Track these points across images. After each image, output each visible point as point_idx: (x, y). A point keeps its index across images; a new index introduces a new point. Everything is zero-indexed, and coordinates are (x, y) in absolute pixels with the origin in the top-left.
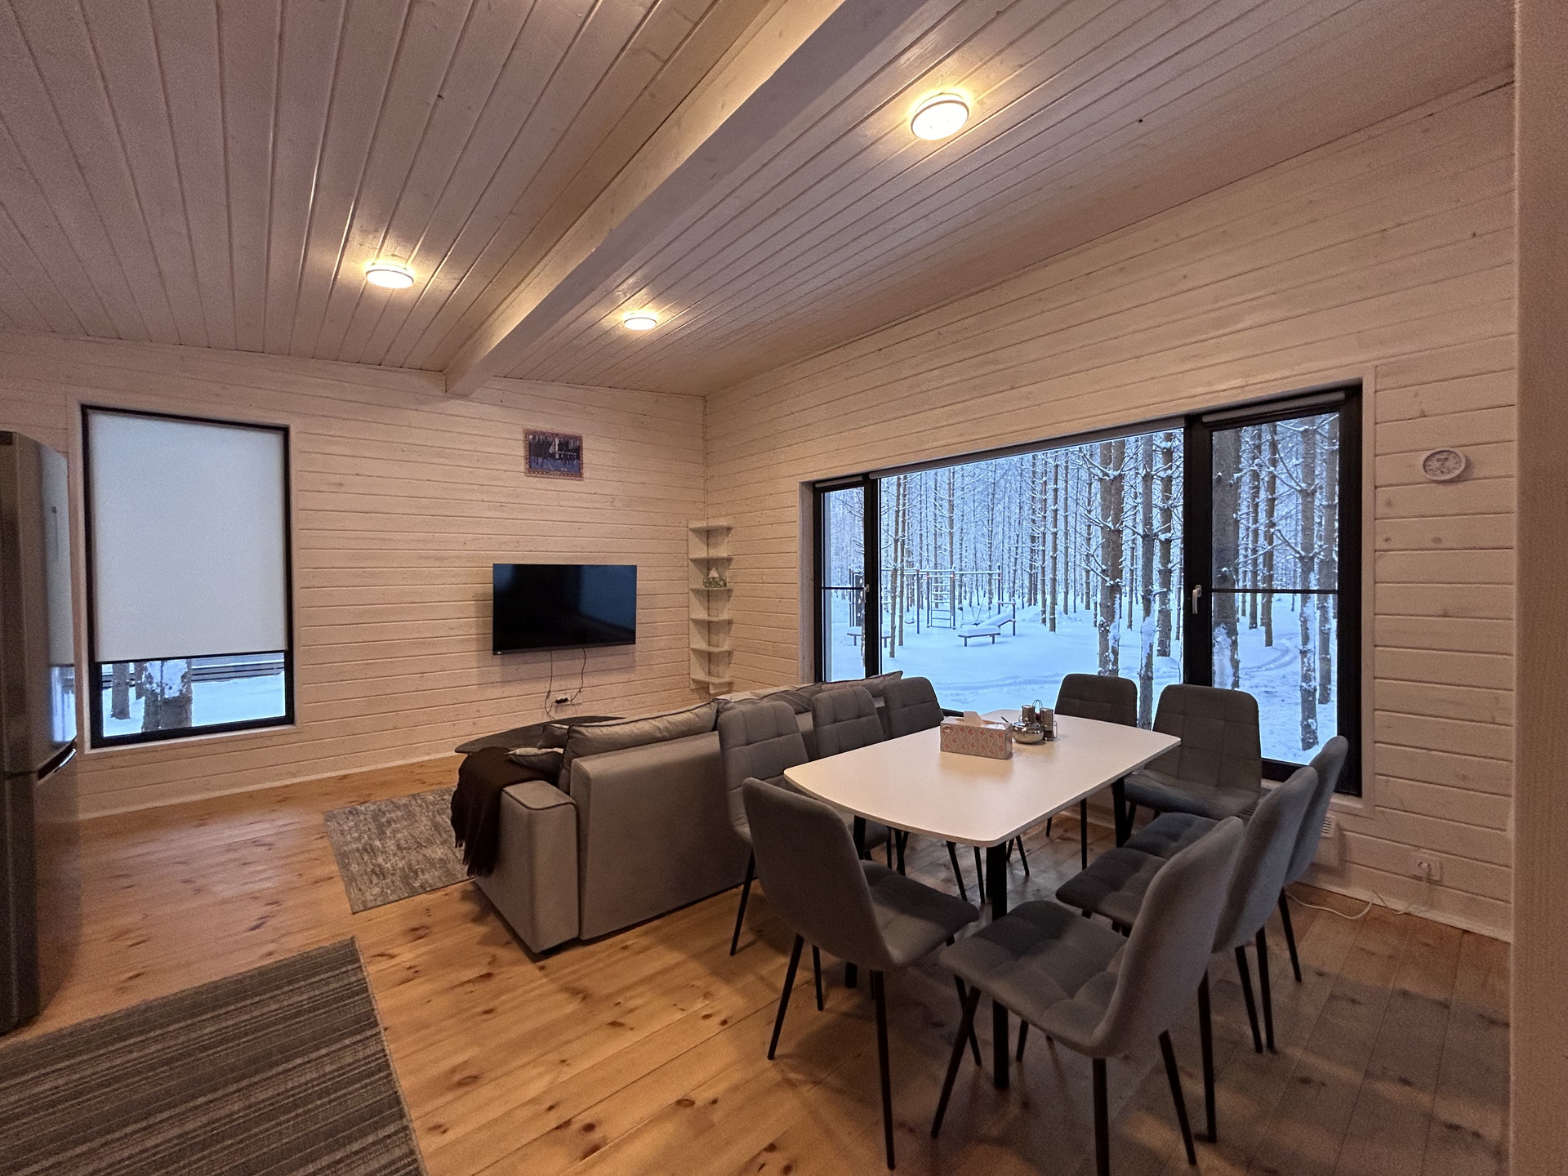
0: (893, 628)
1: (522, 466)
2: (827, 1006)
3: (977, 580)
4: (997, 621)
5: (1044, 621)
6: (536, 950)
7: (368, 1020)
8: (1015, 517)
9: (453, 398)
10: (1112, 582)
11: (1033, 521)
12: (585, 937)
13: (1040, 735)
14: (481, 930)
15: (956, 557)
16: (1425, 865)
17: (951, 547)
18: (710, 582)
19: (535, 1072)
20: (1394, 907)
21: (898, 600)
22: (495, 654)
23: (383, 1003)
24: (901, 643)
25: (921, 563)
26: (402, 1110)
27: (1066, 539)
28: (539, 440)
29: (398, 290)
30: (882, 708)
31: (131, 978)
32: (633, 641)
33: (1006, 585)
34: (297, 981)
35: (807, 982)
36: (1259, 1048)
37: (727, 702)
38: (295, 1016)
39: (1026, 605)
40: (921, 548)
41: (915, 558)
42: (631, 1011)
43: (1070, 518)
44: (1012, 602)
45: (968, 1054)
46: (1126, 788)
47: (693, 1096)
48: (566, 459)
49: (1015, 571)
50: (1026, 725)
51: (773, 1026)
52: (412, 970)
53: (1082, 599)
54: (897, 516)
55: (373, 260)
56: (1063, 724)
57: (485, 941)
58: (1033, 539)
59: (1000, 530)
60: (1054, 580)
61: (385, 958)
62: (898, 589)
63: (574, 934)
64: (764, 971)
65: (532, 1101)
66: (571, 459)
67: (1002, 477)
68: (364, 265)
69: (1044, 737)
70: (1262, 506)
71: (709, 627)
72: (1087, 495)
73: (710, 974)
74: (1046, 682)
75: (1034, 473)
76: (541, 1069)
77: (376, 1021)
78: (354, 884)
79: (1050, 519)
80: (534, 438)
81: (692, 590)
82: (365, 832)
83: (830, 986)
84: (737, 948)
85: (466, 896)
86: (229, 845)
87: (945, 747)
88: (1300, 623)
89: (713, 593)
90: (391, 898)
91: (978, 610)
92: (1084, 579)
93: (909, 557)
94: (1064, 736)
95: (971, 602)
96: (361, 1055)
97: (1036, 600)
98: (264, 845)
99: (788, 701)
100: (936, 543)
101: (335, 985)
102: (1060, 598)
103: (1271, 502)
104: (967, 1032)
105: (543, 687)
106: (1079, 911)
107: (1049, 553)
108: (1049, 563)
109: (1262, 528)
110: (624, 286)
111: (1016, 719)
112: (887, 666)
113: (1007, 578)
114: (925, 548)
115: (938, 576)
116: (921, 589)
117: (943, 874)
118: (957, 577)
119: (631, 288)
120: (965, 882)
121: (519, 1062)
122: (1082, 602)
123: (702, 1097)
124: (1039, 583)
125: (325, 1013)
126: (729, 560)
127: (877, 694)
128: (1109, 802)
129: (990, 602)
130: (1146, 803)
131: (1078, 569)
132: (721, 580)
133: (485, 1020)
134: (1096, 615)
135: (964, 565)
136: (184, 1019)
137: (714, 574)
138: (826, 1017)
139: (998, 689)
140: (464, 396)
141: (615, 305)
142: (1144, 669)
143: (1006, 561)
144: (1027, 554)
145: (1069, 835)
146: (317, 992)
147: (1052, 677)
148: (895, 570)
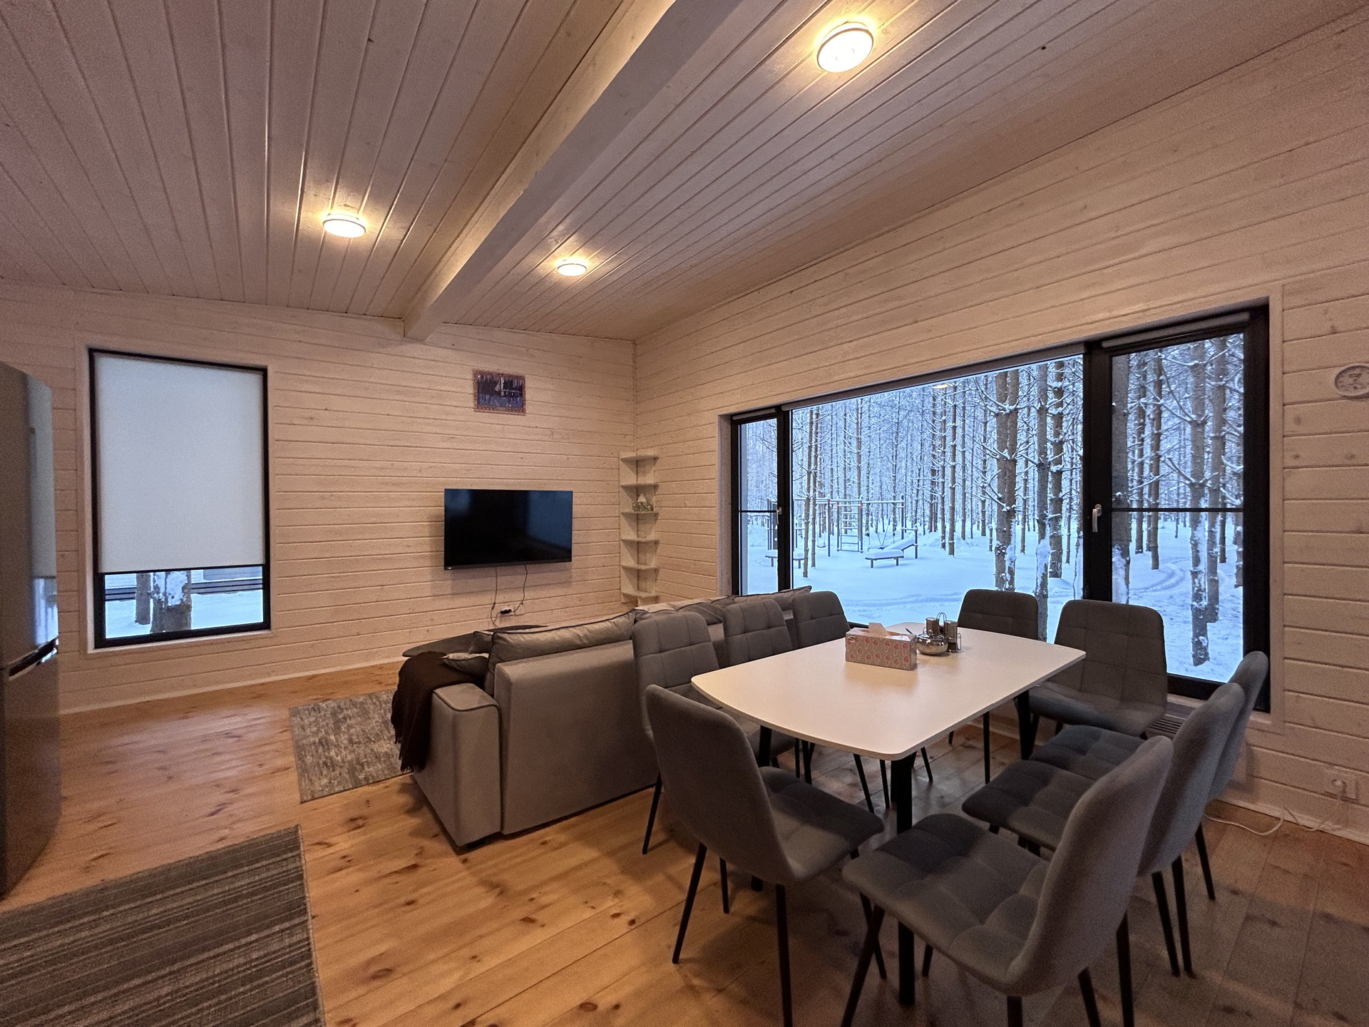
0: (806, 551)
1: (471, 403)
2: (732, 909)
3: (883, 510)
4: (902, 545)
5: (944, 546)
6: (460, 843)
7: (298, 908)
8: (917, 453)
9: (409, 342)
10: (1008, 508)
11: (934, 456)
12: (506, 832)
13: (944, 647)
14: (413, 822)
15: (863, 489)
16: (1339, 783)
17: (859, 479)
18: (638, 506)
19: (446, 967)
20: (1307, 824)
21: (811, 527)
22: (446, 569)
23: (315, 891)
24: (814, 565)
25: (832, 494)
26: (316, 1001)
27: (964, 472)
28: (486, 379)
29: (354, 238)
30: (791, 620)
31: (95, 859)
32: (570, 560)
33: (909, 515)
34: (242, 866)
35: (715, 884)
36: (1175, 971)
37: (645, 612)
38: (235, 900)
39: (927, 531)
40: (832, 481)
41: (827, 490)
42: (543, 907)
43: (967, 453)
44: (914, 528)
45: (873, 968)
46: (1031, 700)
47: (595, 1000)
48: (510, 396)
49: (917, 501)
50: (931, 637)
51: (678, 928)
52: (347, 859)
53: (978, 526)
54: (810, 451)
55: (328, 210)
56: (965, 636)
57: (416, 833)
58: (933, 472)
59: (903, 465)
60: (953, 509)
61: (322, 847)
62: (811, 517)
63: (498, 830)
64: (674, 870)
65: (442, 998)
66: (515, 396)
67: (905, 417)
68: (321, 215)
69: (948, 649)
70: (1148, 441)
71: (638, 547)
72: (982, 433)
73: (622, 872)
74: (947, 600)
75: (934, 413)
76: (453, 965)
77: (305, 909)
78: (306, 775)
79: (949, 454)
80: (482, 377)
81: (623, 514)
82: (323, 727)
83: (738, 887)
84: (650, 846)
85: (404, 789)
86: (205, 736)
87: (850, 657)
88: (1190, 545)
89: (641, 516)
90: (337, 789)
91: (883, 535)
92: (980, 509)
93: (821, 488)
94: (968, 649)
95: (877, 529)
96: (287, 941)
97: (936, 528)
98: (235, 737)
99: (702, 612)
100: (845, 477)
101: (274, 872)
102: (958, 526)
103: (1157, 438)
104: (871, 948)
105: (487, 599)
106: (985, 825)
107: (948, 484)
108: (948, 492)
109: (1147, 461)
110: (555, 233)
111: (921, 631)
112: (798, 581)
113: (910, 508)
114: (835, 482)
115: (848, 505)
116: (831, 519)
117: (849, 779)
118: (865, 507)
119: (562, 235)
120: (870, 786)
121: (432, 957)
122: (978, 529)
123: (604, 1002)
124: (939, 512)
125: (260, 899)
126: (655, 487)
127: (786, 607)
128: (1014, 714)
129: (895, 529)
130: (1050, 716)
131: (974, 499)
132: (649, 504)
133: (405, 912)
134: (991, 540)
135: (870, 496)
136: (135, 900)
137: (642, 499)
138: (733, 920)
139: (902, 606)
140: (420, 340)
141: (549, 253)
142: (1039, 588)
143: (909, 492)
144: (928, 486)
145: (970, 743)
146: (257, 878)
147: (952, 595)
148: (808, 499)
